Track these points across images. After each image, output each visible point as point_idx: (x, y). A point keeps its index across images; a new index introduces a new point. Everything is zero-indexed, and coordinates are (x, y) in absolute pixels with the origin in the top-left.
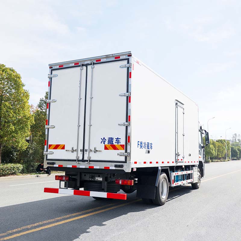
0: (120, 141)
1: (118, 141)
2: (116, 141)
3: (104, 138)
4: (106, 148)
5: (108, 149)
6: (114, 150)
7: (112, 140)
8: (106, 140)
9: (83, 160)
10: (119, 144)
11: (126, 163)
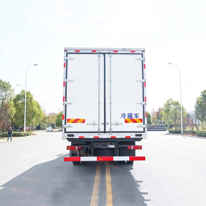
0: (138, 116)
1: (137, 116)
2: (135, 116)
3: (124, 114)
4: (126, 122)
5: (128, 122)
6: (134, 123)
7: (131, 115)
8: (126, 115)
9: (105, 132)
10: (138, 118)
11: (145, 132)
